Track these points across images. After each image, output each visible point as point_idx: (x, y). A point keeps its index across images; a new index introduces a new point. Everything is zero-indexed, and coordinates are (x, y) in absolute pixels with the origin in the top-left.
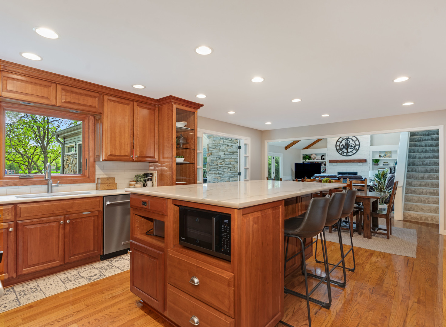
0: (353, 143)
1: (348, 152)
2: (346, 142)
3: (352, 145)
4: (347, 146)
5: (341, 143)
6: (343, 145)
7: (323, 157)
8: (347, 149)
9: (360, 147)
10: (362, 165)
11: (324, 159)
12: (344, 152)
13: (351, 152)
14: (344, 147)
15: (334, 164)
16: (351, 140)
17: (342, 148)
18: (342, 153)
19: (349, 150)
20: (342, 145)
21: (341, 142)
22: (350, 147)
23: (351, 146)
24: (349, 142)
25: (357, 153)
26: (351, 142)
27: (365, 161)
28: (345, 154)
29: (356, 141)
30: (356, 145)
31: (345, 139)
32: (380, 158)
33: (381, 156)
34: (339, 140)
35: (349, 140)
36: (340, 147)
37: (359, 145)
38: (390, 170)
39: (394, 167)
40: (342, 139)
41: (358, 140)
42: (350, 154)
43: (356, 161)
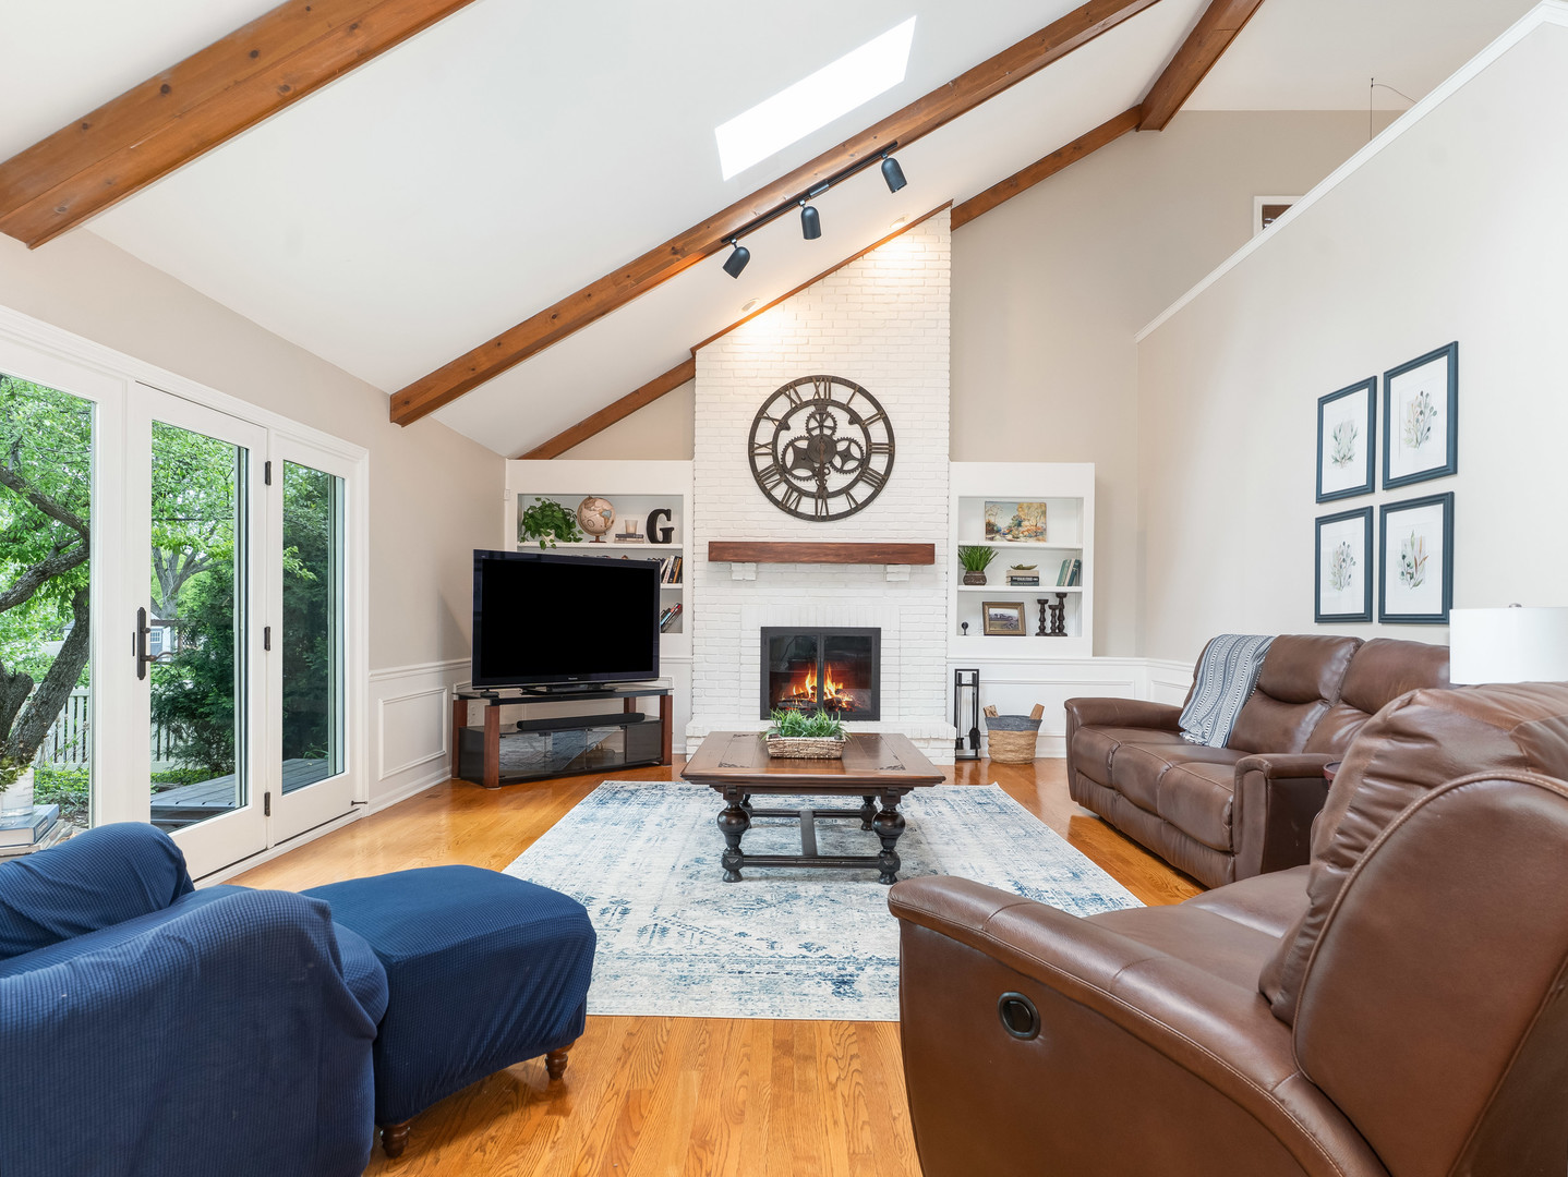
0: (855, 432)
1: (823, 493)
2: (813, 424)
3: (848, 449)
4: (818, 453)
5: (783, 433)
6: (798, 444)
7: (662, 524)
8: (820, 475)
9: (896, 466)
10: (908, 579)
11: (668, 539)
12: (802, 493)
13: (846, 491)
14: (800, 460)
15: (739, 570)
16: (842, 417)
17: (789, 464)
18: (787, 496)
19: (835, 481)
20: (791, 444)
22: (837, 461)
23: (846, 456)
24: (834, 429)
25: (878, 499)
26: (845, 429)
27: (921, 554)
28: (807, 506)
29: (871, 420)
30: (872, 448)
31: (807, 404)
32: (992, 539)
33: (998, 531)
34: (771, 411)
35: (829, 415)
36: (780, 457)
37: (890, 450)
38: (1043, 611)
39: (1061, 596)
40: (792, 401)
41: (881, 414)
42: (838, 505)
43: (879, 554)
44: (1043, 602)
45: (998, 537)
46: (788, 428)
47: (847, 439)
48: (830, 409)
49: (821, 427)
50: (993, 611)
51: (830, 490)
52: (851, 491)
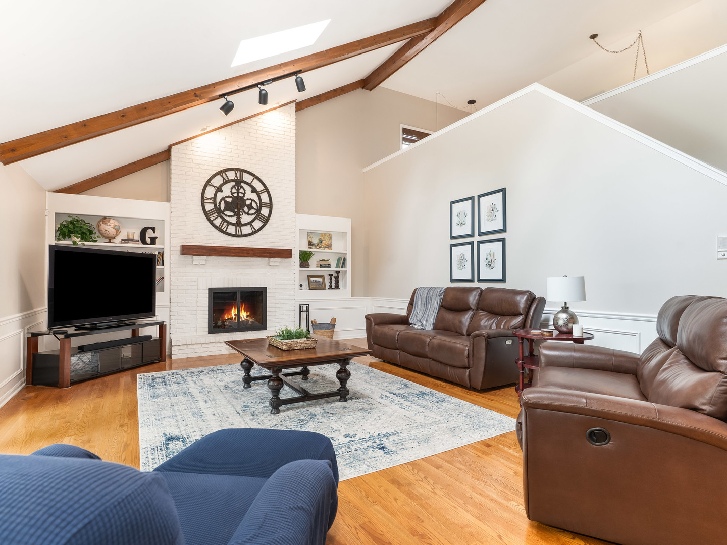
0: (254, 196)
1: (239, 223)
2: (234, 190)
3: (251, 204)
4: (237, 205)
5: (219, 194)
6: (227, 199)
7: (150, 233)
8: (238, 215)
9: (273, 214)
10: (278, 264)
12: (229, 223)
13: (250, 223)
14: (228, 207)
15: (198, 259)
16: (248, 189)
17: (222, 209)
18: (221, 224)
19: (245, 219)
20: (223, 199)
21: (219, 190)
22: (246, 209)
23: (250, 207)
24: (244, 194)
25: (265, 228)
26: (249, 195)
27: (285, 254)
28: (231, 229)
29: (262, 192)
30: (261, 205)
31: (232, 181)
32: (311, 248)
33: (313, 245)
34: (214, 182)
35: (242, 187)
36: (218, 205)
37: (270, 206)
38: (331, 279)
39: (338, 272)
40: (224, 178)
41: (266, 190)
42: (246, 230)
43: (268, 253)
44: (331, 275)
45: (313, 247)
46: (222, 191)
47: (250, 199)
48: (242, 184)
49: (238, 192)
50: (312, 279)
51: (243, 223)
52: (253, 224)
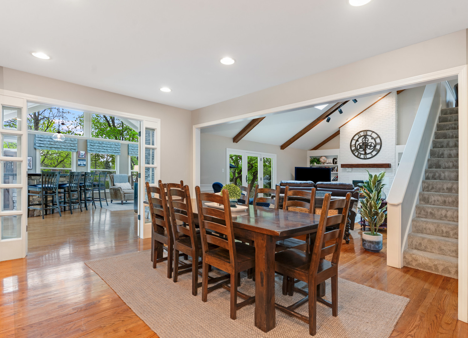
0: (373, 141)
1: (366, 154)
2: (363, 140)
3: (371, 144)
4: (365, 145)
5: (357, 142)
7: (335, 161)
8: (365, 150)
9: (382, 147)
11: (336, 163)
12: (361, 154)
13: (370, 153)
14: (361, 147)
15: (348, 169)
16: (370, 138)
17: (358, 148)
18: (358, 155)
19: (368, 151)
20: (359, 144)
21: (357, 141)
22: (369, 147)
23: (371, 146)
24: (368, 141)
25: (378, 155)
26: (370, 140)
28: (362, 156)
29: (376, 138)
30: (376, 144)
31: (362, 136)
34: (355, 138)
35: (367, 138)
36: (356, 147)
37: (381, 144)
41: (379, 137)
42: (369, 156)
43: (376, 166)
48: (367, 136)
51: (367, 153)
52: (372, 153)
